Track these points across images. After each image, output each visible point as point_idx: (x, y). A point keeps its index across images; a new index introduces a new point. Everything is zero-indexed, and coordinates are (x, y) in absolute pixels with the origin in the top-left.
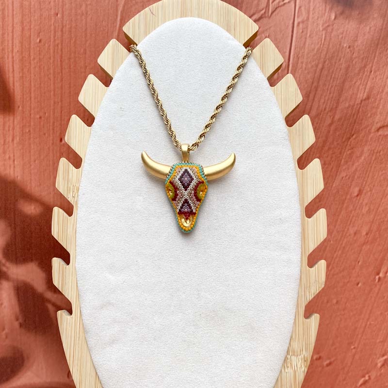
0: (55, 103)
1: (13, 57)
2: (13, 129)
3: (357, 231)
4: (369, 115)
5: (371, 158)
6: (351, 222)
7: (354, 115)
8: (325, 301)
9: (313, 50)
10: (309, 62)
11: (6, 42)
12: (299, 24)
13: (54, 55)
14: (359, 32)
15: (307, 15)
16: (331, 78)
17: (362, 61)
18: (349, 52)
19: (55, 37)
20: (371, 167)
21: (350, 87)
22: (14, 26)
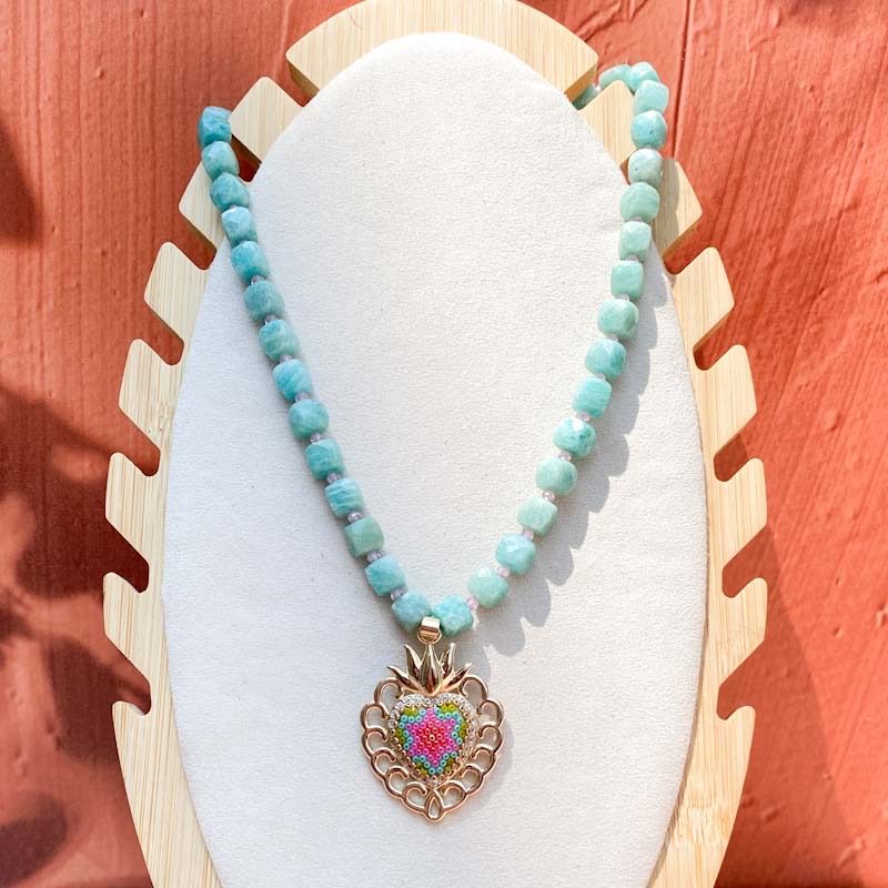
0: (137, 219)
1: (38, 112)
2: (40, 281)
3: (832, 509)
4: (858, 245)
5: (864, 342)
6: (819, 489)
7: (823, 245)
8: (764, 671)
9: (730, 96)
10: (721, 123)
11: (23, 78)
12: (697, 35)
13: (136, 109)
14: (832, 55)
15: (715, 16)
16: (771, 161)
17: (841, 121)
18: (813, 101)
19: (136, 65)
20: (864, 363)
21: (815, 181)
22: (42, 39)
